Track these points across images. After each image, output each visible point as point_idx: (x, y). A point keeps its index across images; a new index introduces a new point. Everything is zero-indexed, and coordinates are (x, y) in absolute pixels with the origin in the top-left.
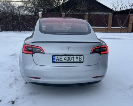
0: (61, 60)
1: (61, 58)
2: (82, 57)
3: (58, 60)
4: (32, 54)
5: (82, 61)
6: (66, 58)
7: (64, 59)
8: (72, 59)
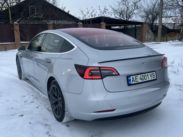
0: (137, 80)
1: (136, 78)
2: (155, 73)
3: (134, 81)
4: (102, 78)
5: (155, 78)
6: (141, 77)
7: (140, 79)
8: (147, 77)
